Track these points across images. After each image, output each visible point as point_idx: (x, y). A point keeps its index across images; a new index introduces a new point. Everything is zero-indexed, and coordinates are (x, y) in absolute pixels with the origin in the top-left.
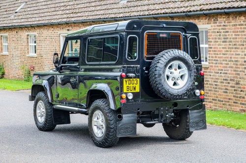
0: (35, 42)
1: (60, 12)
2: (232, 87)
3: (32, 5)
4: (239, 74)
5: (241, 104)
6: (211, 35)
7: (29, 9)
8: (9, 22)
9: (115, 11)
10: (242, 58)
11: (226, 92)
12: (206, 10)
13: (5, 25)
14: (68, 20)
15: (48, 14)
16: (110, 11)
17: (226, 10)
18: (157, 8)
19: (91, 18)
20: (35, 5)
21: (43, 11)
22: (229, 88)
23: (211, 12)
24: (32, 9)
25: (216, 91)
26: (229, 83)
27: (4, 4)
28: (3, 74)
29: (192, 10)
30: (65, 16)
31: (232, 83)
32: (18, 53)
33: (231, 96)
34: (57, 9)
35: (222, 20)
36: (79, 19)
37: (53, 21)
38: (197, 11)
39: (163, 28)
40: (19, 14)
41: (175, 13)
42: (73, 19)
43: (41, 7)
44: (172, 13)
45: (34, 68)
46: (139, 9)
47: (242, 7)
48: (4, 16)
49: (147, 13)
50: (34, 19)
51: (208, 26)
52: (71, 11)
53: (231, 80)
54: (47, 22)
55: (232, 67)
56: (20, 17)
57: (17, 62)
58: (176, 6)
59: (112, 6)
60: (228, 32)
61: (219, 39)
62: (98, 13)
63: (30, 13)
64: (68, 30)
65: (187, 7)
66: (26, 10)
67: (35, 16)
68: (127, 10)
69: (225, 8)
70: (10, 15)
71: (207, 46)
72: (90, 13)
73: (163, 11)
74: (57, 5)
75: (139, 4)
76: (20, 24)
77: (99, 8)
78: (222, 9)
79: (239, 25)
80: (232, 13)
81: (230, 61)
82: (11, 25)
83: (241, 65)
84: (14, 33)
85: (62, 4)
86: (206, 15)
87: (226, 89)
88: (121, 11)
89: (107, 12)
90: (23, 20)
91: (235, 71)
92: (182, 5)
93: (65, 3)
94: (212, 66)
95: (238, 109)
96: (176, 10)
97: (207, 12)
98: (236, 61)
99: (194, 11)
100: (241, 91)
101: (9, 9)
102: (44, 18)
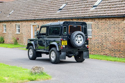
0: (19, 28)
1: (31, 15)
2: (100, 45)
3: (17, 11)
4: (103, 41)
5: (103, 52)
6: (93, 26)
7: (16, 13)
8: (7, 18)
9: (55, 15)
10: (104, 35)
11: (98, 48)
12: (91, 16)
13: (5, 20)
14: (35, 18)
15: (25, 15)
16: (53, 15)
17: (98, 17)
18: (72, 15)
19: (45, 18)
20: (18, 11)
21: (23, 14)
22: (99, 46)
23: (93, 17)
24: (17, 13)
25: (95, 47)
26: (99, 44)
27: (3, 10)
28: (4, 41)
29: (85, 16)
30: (33, 17)
31: (100, 44)
32: (11, 32)
33: (100, 49)
34: (29, 13)
35: (97, 20)
36: (39, 18)
37: (28, 19)
38: (88, 17)
39: (75, 24)
40: (11, 15)
41: (79, 17)
42: (37, 18)
43: (21, 13)
44: (78, 17)
45: (18, 39)
46: (65, 15)
47: (104, 16)
48: (4, 16)
49: (68, 17)
50: (19, 18)
51: (92, 23)
52: (36, 15)
53: (100, 43)
54: (25, 19)
55: (100, 38)
56: (12, 17)
57: (10, 36)
58: (80, 14)
59: (54, 13)
60: (99, 25)
61: (96, 27)
62: (48, 16)
63: (16, 15)
64: (35, 23)
65: (84, 15)
66: (14, 13)
67: (19, 16)
68: (60, 15)
69: (98, 16)
70: (7, 15)
71: (91, 30)
72: (44, 16)
73: (75, 16)
74: (29, 12)
75: (65, 13)
76: (12, 20)
77: (48, 14)
78: (97, 16)
79: (103, 22)
80: (100, 18)
81: (100, 36)
82: (8, 20)
83: (104, 37)
84: (9, 23)
85: (31, 12)
86: (91, 18)
87: (98, 46)
88: (58, 15)
89: (51, 16)
90: (13, 18)
91: (101, 39)
92: (82, 14)
93: (33, 11)
94: (93, 38)
95: (102, 54)
96: (79, 16)
97: (91, 17)
98: (102, 36)
99: (86, 17)
100: (104, 47)
101: (6, 13)
102: (23, 17)
